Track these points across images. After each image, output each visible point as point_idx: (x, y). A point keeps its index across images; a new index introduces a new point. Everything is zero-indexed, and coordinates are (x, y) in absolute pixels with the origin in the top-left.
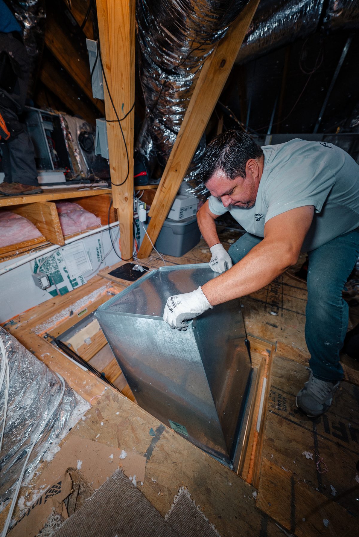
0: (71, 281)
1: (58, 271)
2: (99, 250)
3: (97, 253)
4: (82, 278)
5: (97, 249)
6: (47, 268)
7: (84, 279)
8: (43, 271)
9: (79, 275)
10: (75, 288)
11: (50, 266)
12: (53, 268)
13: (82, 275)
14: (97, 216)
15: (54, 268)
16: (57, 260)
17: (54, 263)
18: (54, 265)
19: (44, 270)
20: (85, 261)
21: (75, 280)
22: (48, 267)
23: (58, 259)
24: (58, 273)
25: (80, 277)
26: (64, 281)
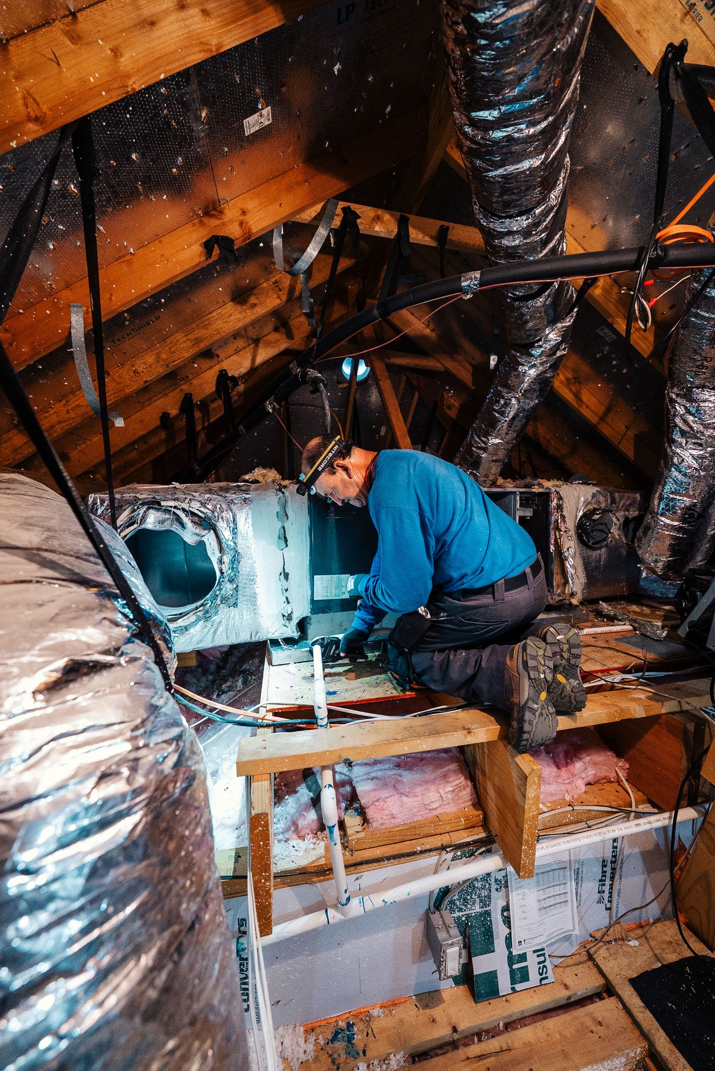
0: (511, 960)
1: (488, 913)
2: (608, 869)
3: (599, 876)
4: (542, 959)
5: (605, 866)
6: (465, 900)
7: (547, 963)
8: (455, 904)
9: (536, 944)
10: (519, 987)
11: (473, 896)
12: (478, 900)
13: (544, 946)
14: (619, 754)
15: (481, 901)
16: (493, 880)
17: (483, 888)
18: (484, 893)
19: (458, 903)
20: (563, 899)
21: (523, 957)
22: (469, 897)
23: (496, 880)
24: (485, 918)
25: (539, 952)
26: (493, 951)
